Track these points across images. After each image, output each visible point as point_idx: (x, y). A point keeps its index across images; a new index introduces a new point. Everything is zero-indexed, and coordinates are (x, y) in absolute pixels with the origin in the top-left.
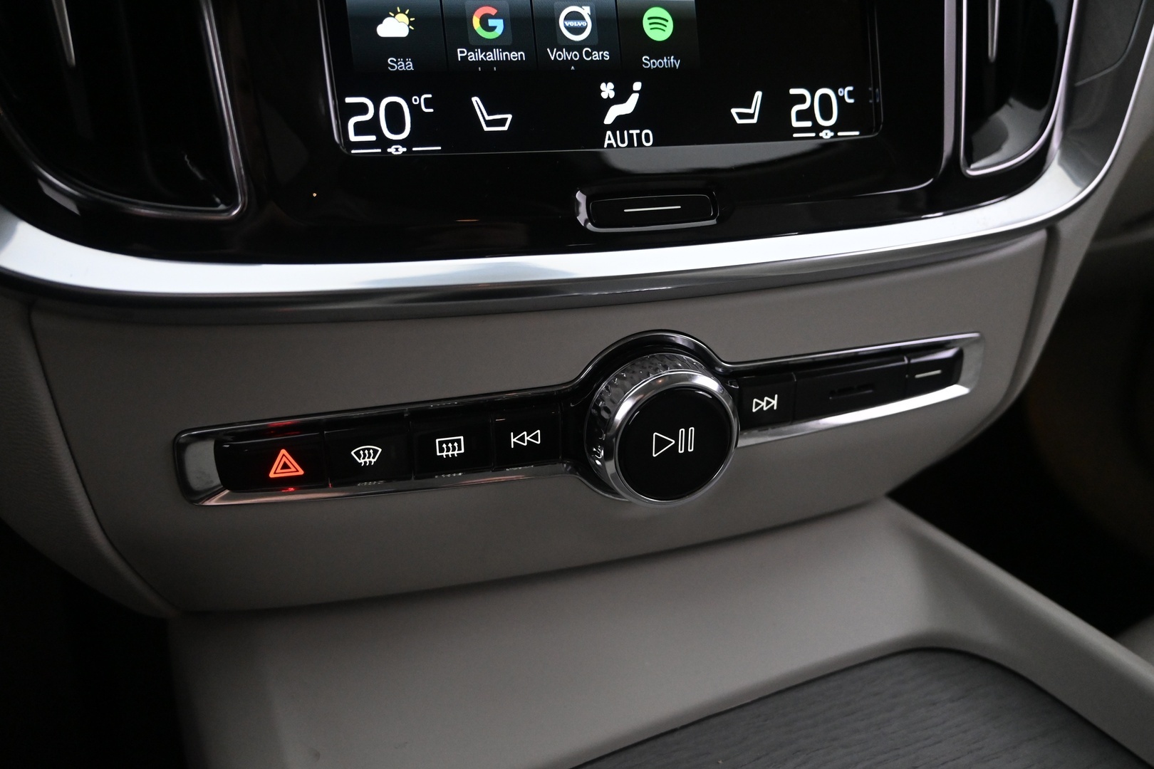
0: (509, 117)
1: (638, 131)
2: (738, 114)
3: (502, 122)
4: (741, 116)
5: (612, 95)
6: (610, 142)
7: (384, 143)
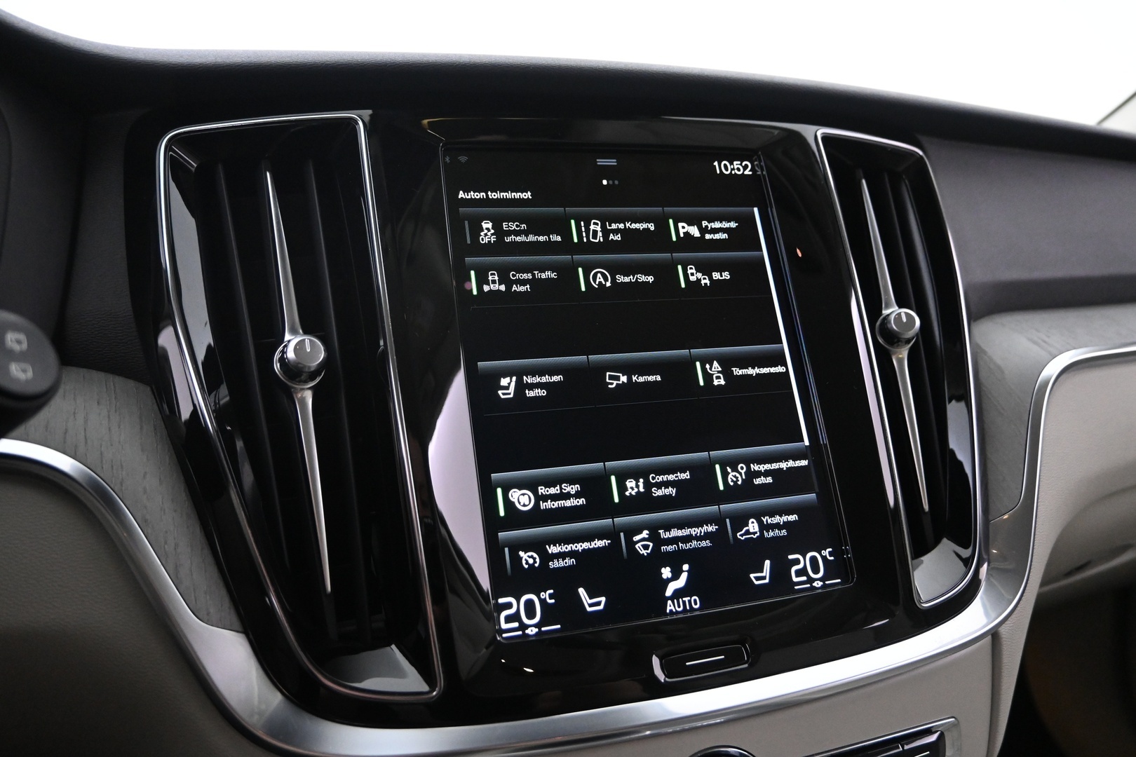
0: (603, 599)
1: (689, 598)
2: (755, 578)
3: (598, 604)
4: (757, 579)
5: (670, 575)
6: (671, 608)
7: (523, 627)
